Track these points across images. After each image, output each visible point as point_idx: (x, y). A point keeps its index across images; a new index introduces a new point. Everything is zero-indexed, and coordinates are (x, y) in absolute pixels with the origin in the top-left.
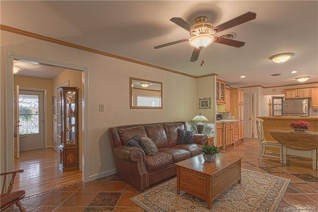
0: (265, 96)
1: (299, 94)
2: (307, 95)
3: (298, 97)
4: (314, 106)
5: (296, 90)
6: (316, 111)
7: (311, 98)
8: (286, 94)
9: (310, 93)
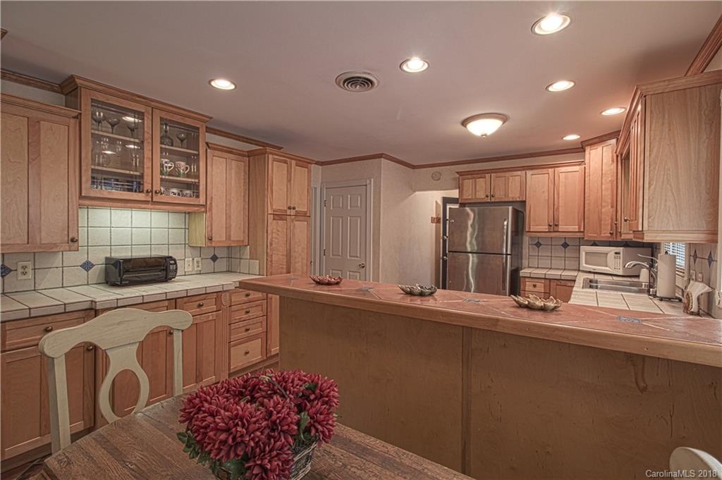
0: (417, 193)
1: (494, 191)
2: (514, 194)
3: (493, 200)
4: (531, 230)
5: (488, 176)
6: (538, 245)
7: (525, 202)
8: (463, 189)
9: (523, 186)
